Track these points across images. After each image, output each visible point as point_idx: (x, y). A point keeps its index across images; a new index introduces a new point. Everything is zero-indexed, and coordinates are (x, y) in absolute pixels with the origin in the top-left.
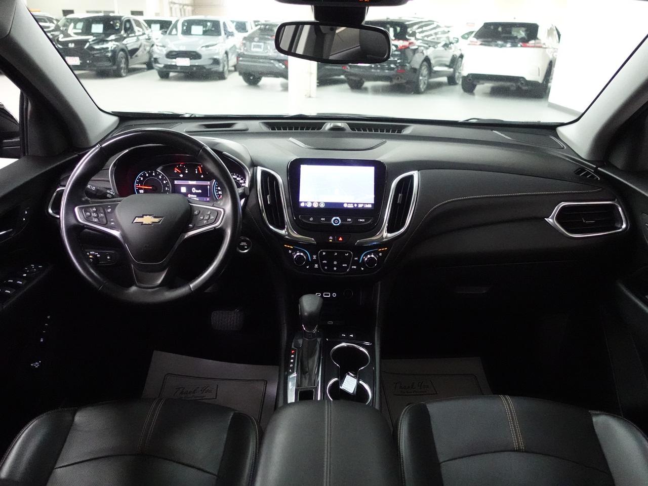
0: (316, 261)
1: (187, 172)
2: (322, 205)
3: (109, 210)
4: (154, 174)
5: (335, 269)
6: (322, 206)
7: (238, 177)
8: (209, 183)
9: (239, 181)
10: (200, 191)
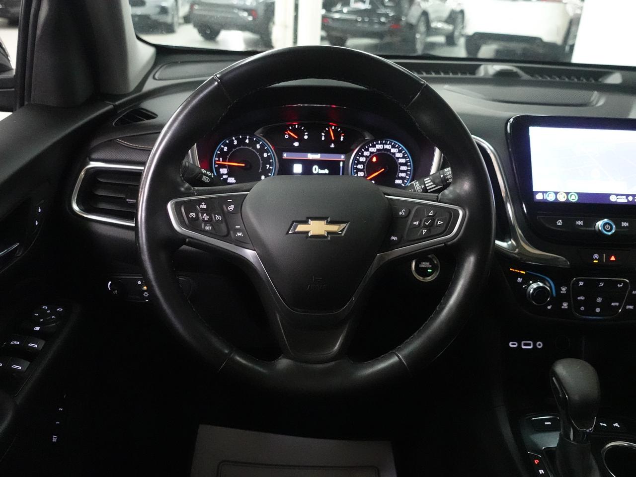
0: (565, 298)
1: (306, 137)
2: (573, 197)
3: (231, 208)
4: (247, 141)
5: (598, 310)
6: (574, 199)
7: (393, 147)
8: (343, 157)
9: (394, 154)
10: (326, 171)
